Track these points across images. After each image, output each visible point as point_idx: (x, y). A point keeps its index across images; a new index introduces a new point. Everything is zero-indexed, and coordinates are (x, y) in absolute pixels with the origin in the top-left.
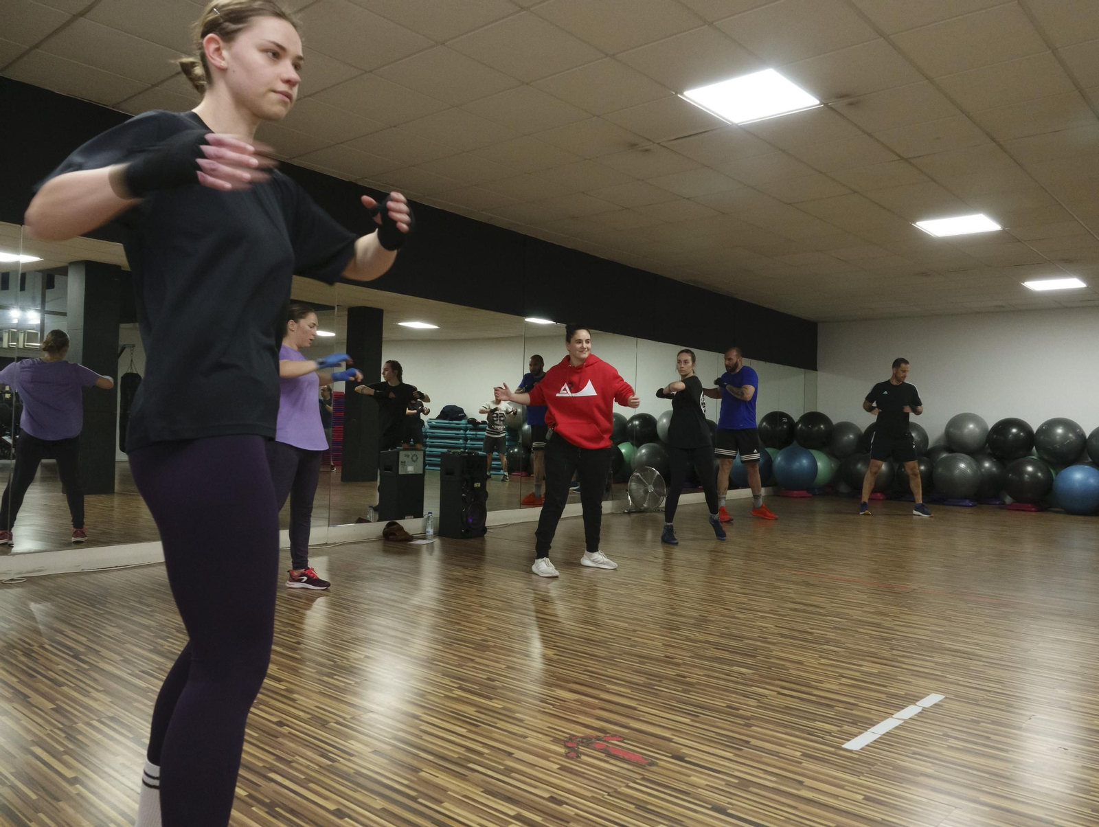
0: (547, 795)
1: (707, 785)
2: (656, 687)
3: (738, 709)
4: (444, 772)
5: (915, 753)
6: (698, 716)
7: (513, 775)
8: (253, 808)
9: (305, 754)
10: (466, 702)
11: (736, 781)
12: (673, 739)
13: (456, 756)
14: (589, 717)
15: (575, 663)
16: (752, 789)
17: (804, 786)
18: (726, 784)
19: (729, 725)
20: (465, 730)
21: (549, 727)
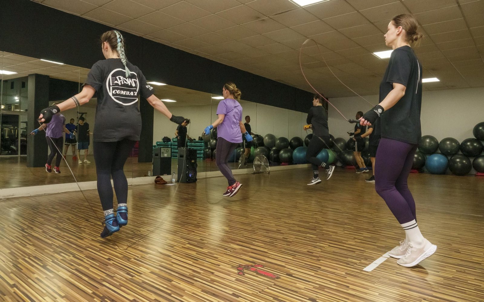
0: (231, 293)
1: (305, 288)
2: (275, 243)
3: (313, 253)
4: (183, 281)
5: (397, 273)
6: (296, 256)
7: (215, 283)
8: (95, 299)
9: (120, 273)
10: (192, 250)
11: (318, 286)
12: (286, 266)
13: (188, 274)
14: (247, 256)
15: (238, 233)
16: (326, 290)
17: (350, 288)
18: (314, 287)
19: (310, 260)
20: (192, 262)
21: (229, 261)
